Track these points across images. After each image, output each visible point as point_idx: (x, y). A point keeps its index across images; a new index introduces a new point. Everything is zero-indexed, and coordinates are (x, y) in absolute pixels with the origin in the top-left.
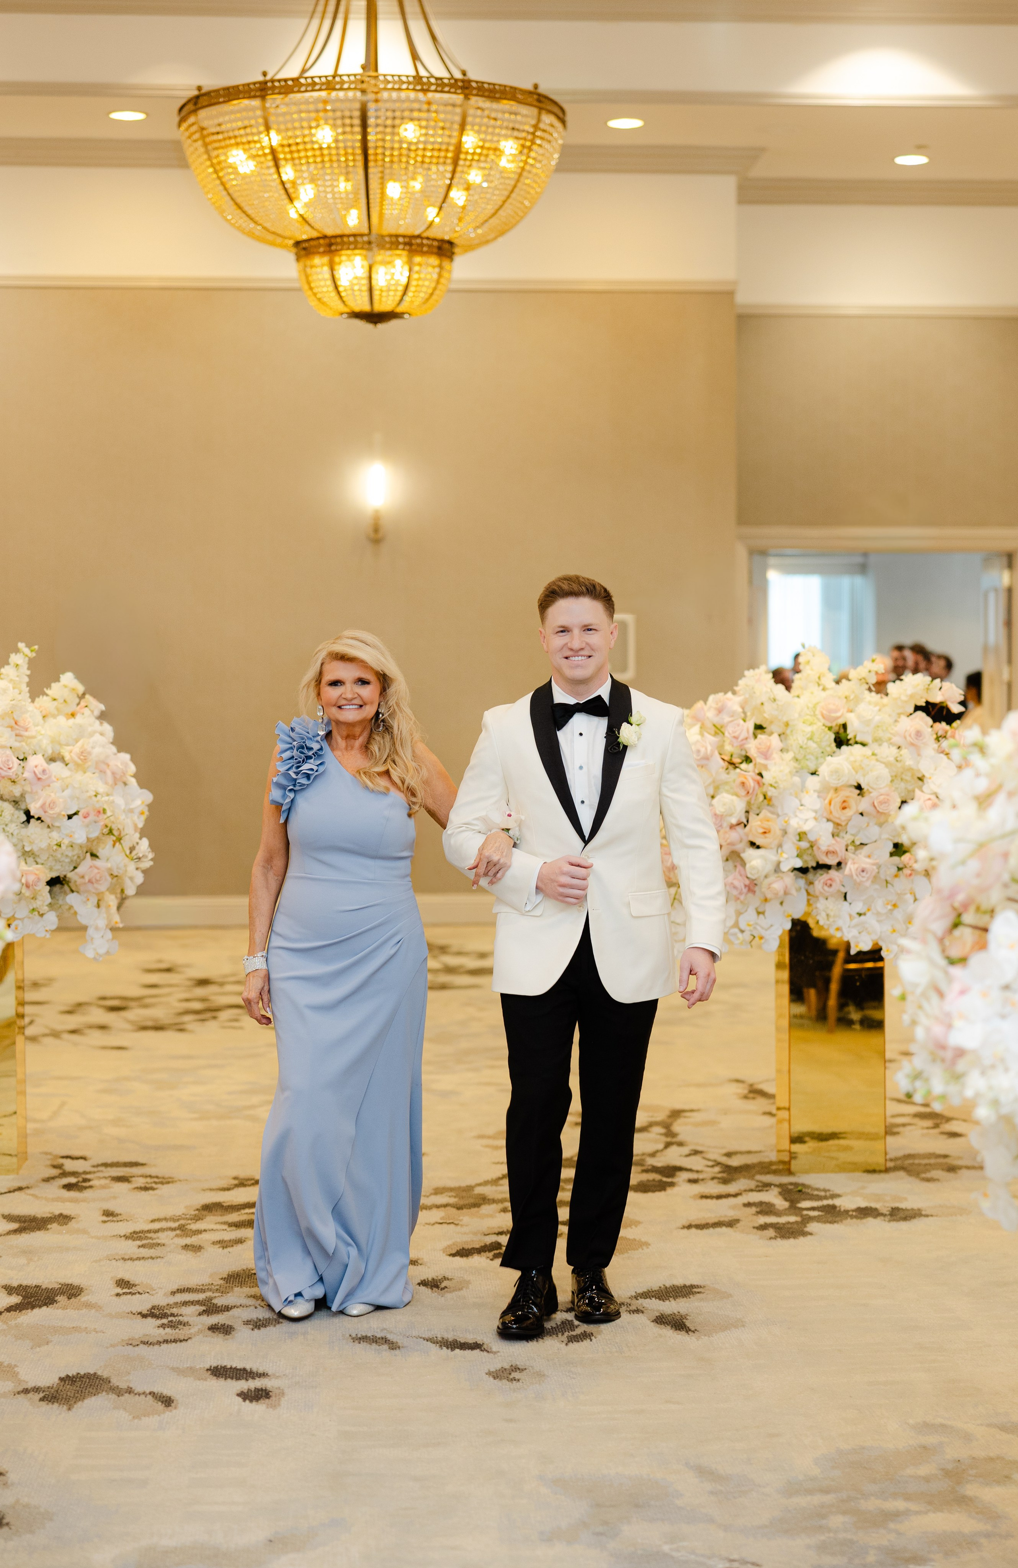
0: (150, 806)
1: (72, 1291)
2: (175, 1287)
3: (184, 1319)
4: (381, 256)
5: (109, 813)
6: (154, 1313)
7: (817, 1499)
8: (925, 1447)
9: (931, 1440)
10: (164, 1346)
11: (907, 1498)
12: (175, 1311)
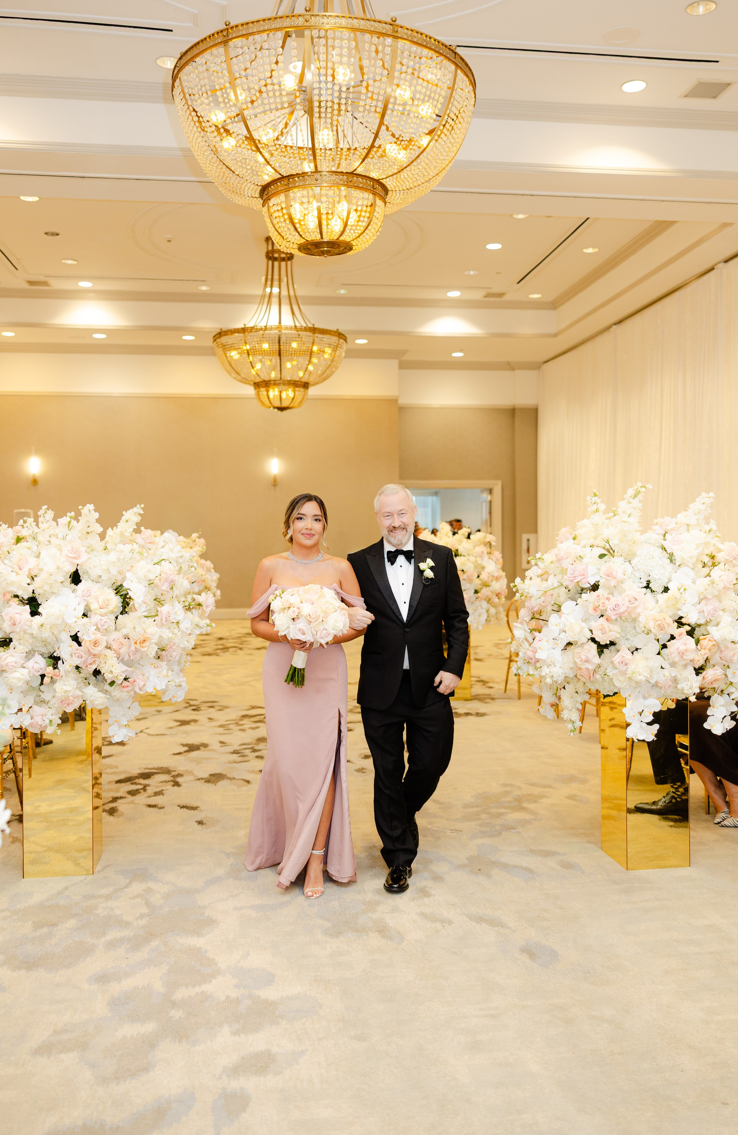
0: (219, 579)
1: (205, 746)
2: (240, 744)
3: (246, 754)
4: (284, 388)
5: (206, 581)
6: (235, 752)
7: (475, 809)
8: (506, 792)
9: (508, 789)
10: (242, 763)
11: (505, 808)
12: (242, 751)
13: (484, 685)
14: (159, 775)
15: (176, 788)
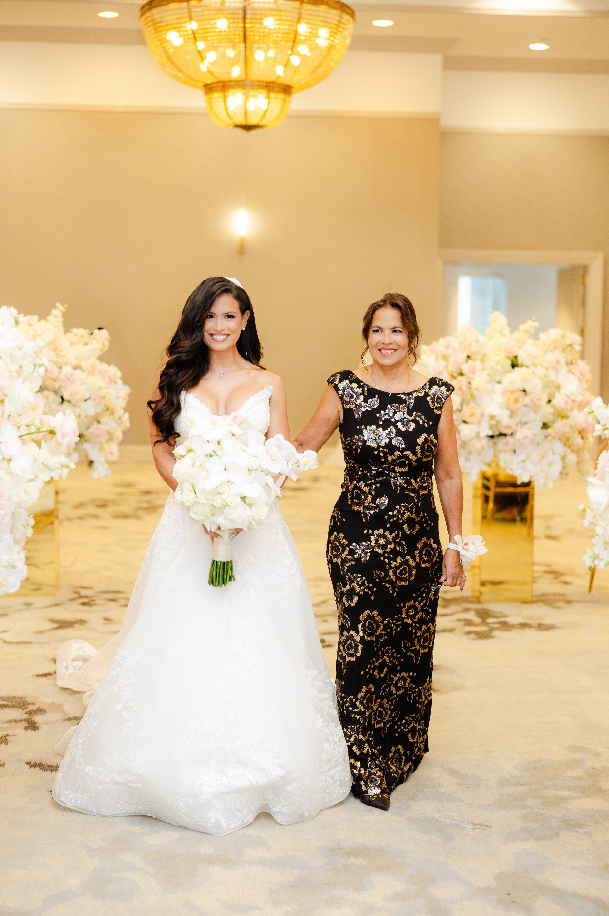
0: (130, 396)
4: (252, 93)
5: (107, 399)
7: (518, 789)
8: (575, 760)
9: (578, 756)
11: (569, 789)
13: (556, 578)
14: (7, 710)
15: (30, 732)
